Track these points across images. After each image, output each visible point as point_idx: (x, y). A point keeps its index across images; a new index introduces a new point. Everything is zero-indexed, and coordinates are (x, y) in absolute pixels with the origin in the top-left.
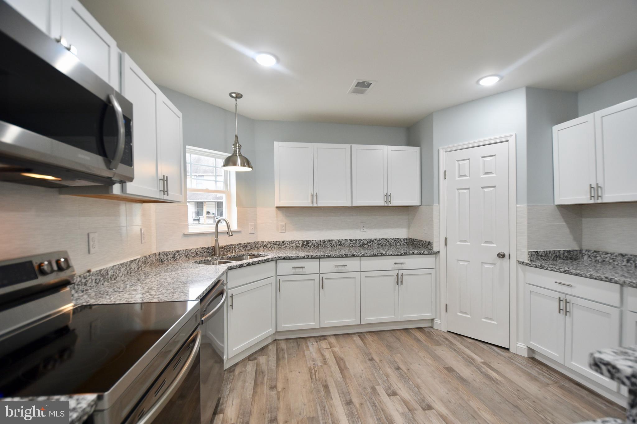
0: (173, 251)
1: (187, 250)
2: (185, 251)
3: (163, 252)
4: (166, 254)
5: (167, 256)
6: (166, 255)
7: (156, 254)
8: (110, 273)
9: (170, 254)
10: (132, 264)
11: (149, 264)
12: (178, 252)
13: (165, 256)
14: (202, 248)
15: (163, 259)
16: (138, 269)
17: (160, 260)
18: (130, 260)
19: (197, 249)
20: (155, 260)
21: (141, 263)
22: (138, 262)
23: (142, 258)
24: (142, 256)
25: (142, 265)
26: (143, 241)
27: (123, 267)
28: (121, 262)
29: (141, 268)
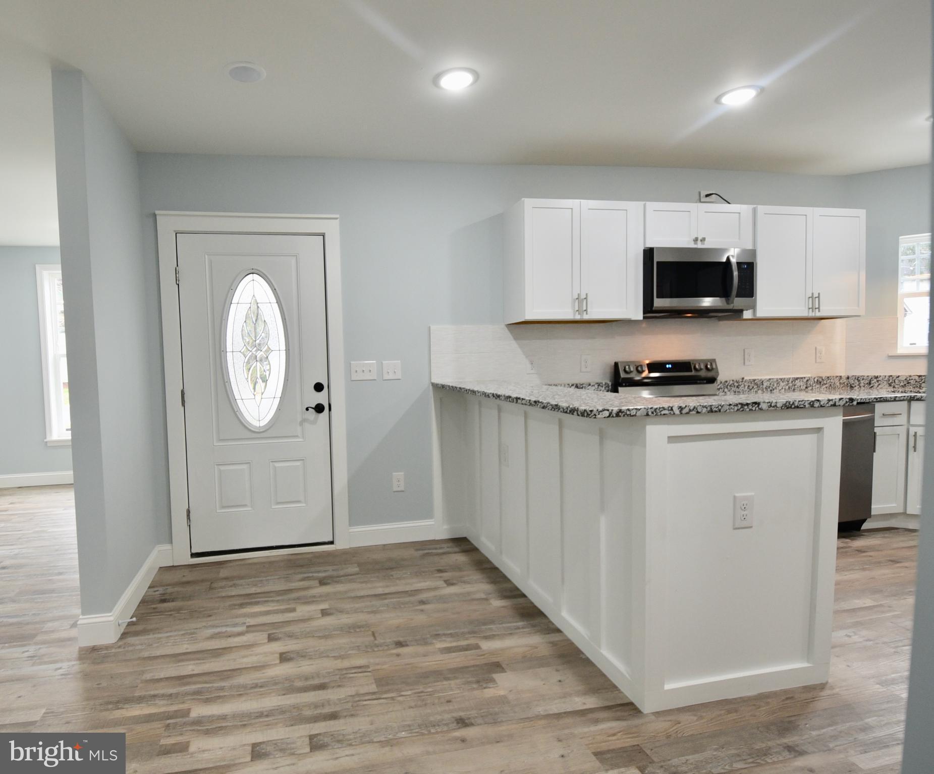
0: (868, 376)
1: (891, 376)
2: (887, 377)
3: (853, 376)
6: (858, 380)
7: (841, 377)
8: (765, 384)
9: (863, 379)
10: (797, 381)
11: (827, 385)
12: (876, 377)
13: (856, 381)
14: (919, 376)
15: (853, 384)
16: (806, 388)
17: (849, 385)
18: (794, 376)
19: (910, 376)
20: (838, 384)
21: (812, 383)
22: (807, 381)
23: (814, 378)
24: (814, 376)
25: (814, 385)
26: (818, 360)
27: (783, 382)
28: (781, 377)
29: (811, 388)
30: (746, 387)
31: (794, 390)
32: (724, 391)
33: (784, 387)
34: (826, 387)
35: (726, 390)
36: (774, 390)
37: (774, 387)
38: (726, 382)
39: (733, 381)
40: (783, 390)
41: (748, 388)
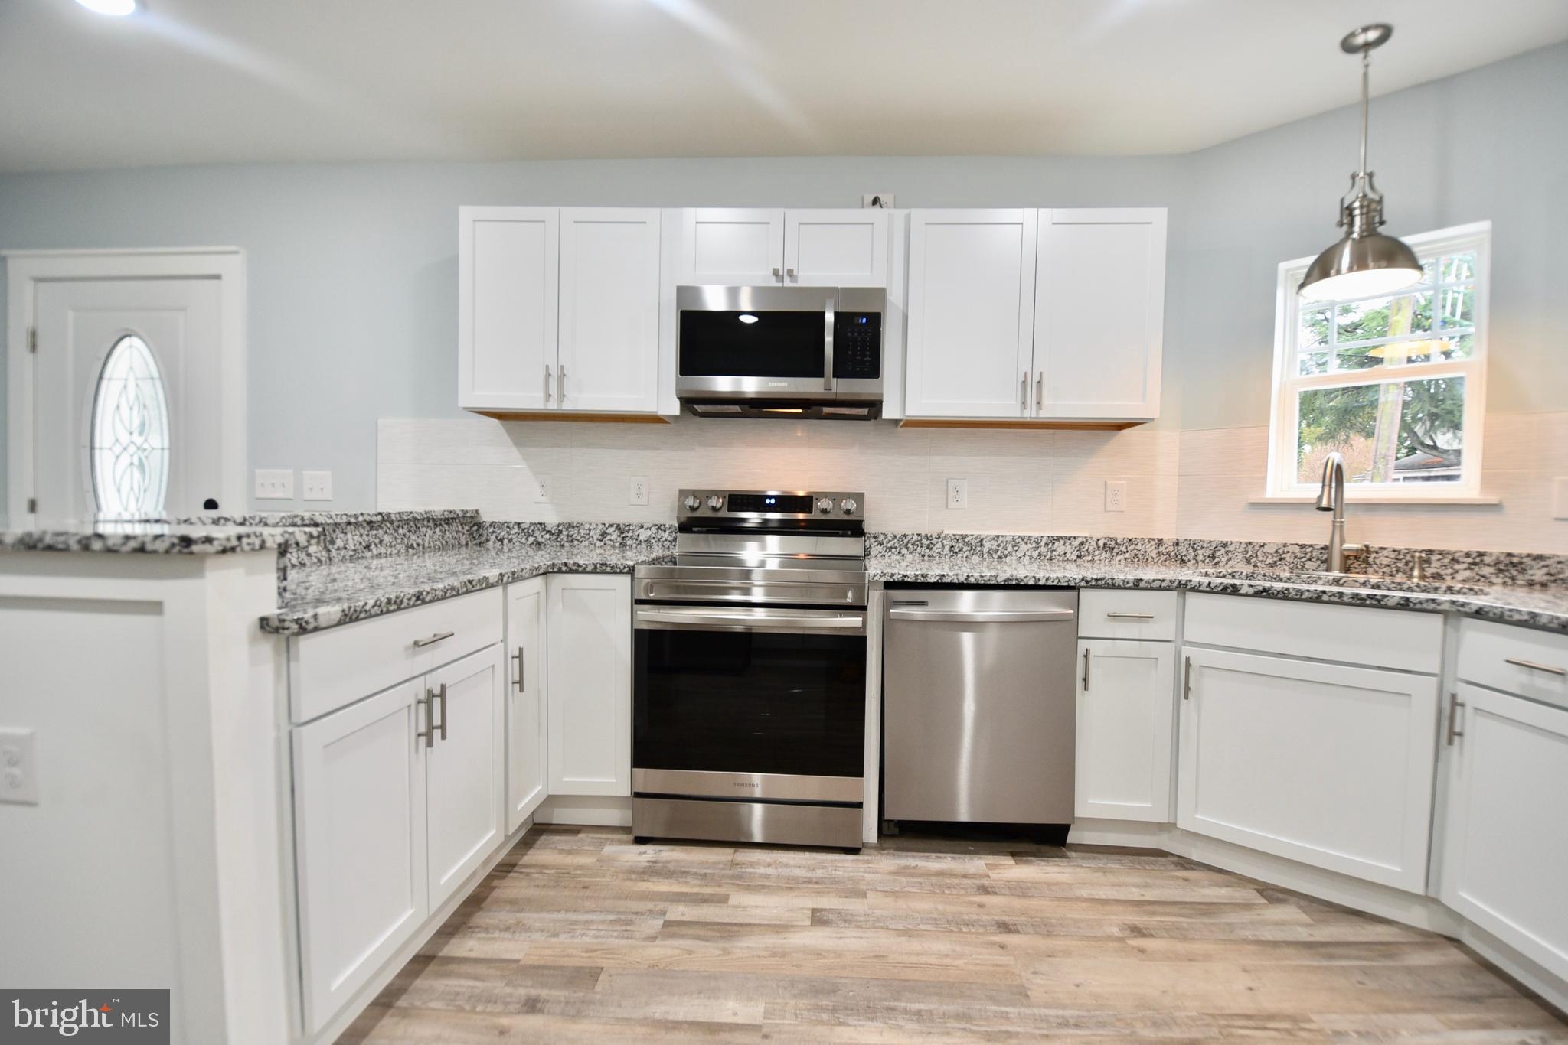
0: (1211, 542)
1: (1250, 543)
2: (1243, 546)
3: (1187, 540)
4: (1193, 546)
5: (1195, 550)
6: (1193, 548)
8: (987, 546)
9: (1202, 547)
10: (1057, 544)
11: (1127, 555)
12: (1225, 545)
13: (1191, 550)
14: (1302, 546)
15: (1185, 556)
16: (1079, 557)
17: (1179, 557)
18: (1051, 534)
19: (1285, 546)
20: (1154, 554)
21: (1091, 549)
22: (1082, 544)
23: (1098, 540)
24: (1096, 536)
25: (1097, 552)
26: (1110, 507)
27: (1026, 543)
28: (1022, 534)
29: (1090, 558)
30: (947, 548)
31: (1051, 559)
32: (899, 553)
33: (1028, 553)
34: (1125, 559)
35: (904, 551)
36: (1006, 556)
37: (1006, 552)
38: (905, 536)
39: (918, 535)
40: (1027, 558)
41: (950, 550)
